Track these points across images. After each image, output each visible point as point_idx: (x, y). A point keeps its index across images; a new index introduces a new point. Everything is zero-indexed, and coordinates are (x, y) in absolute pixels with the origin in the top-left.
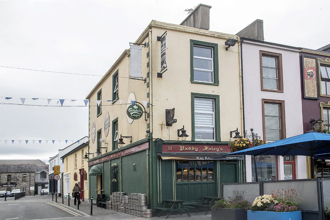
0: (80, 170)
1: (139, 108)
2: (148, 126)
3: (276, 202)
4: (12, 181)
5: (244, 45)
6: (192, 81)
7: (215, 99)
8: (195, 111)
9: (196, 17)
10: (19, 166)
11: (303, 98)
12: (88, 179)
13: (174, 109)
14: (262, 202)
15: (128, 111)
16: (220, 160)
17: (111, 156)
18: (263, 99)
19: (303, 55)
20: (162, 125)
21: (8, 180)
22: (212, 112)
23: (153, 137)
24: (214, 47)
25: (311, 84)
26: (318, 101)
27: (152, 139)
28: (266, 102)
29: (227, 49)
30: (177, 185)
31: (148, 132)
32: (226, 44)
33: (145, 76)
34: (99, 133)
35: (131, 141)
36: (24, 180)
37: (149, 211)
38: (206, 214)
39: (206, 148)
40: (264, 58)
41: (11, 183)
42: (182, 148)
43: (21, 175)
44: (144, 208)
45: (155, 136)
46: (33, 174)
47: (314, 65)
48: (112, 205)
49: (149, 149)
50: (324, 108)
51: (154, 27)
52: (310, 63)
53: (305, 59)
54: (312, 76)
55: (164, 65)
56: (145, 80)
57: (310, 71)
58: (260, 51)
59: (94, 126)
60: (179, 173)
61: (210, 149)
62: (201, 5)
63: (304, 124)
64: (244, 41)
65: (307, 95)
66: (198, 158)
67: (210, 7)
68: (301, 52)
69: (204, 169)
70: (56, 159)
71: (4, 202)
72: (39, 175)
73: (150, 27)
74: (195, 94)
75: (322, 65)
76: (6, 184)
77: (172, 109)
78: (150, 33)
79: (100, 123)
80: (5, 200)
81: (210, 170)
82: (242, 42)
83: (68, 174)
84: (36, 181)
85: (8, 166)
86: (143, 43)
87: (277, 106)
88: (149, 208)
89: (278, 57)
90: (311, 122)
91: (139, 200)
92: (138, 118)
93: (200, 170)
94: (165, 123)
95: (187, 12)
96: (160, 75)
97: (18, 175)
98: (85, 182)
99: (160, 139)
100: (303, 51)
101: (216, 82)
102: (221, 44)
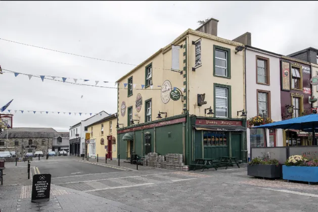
0: (108, 137)
1: (178, 93)
2: (185, 105)
3: (306, 160)
4: (33, 145)
5: (247, 51)
6: (214, 75)
7: (228, 88)
8: (216, 96)
9: (207, 28)
10: (39, 133)
11: (282, 89)
12: (116, 143)
13: (204, 94)
14: (297, 160)
15: (170, 94)
16: (232, 132)
17: (145, 127)
18: (257, 90)
19: (282, 60)
20: (195, 105)
21: (29, 144)
22: (225, 98)
23: (190, 114)
24: (227, 51)
25: (286, 80)
26: (290, 92)
27: (189, 115)
28: (259, 91)
29: (236, 53)
30: (204, 148)
31: (184, 110)
32: (236, 49)
33: (182, 69)
34: (130, 109)
35: (166, 116)
36: (43, 144)
37: (187, 167)
38: (226, 169)
39: (223, 122)
40: (258, 61)
41: (32, 147)
42: (207, 122)
43: (41, 140)
44: (183, 164)
45: (191, 113)
46: (51, 139)
47: (288, 67)
48: (147, 162)
49: (186, 122)
50: (293, 97)
51: (191, 34)
52: (286, 65)
53: (283, 63)
54: (287, 75)
55: (199, 62)
56: (182, 73)
57: (285, 71)
58: (257, 56)
59: (124, 103)
60: (205, 140)
61: (225, 123)
62: (212, 19)
63: (282, 108)
64: (248, 48)
65: (284, 88)
66: (218, 130)
67: (218, 21)
68: (281, 58)
69: (221, 137)
70: (79, 128)
71: (38, 161)
72: (56, 140)
73: (188, 33)
74: (216, 84)
75: (293, 67)
76: (28, 147)
77: (203, 94)
78: (187, 38)
79: (131, 102)
80: (39, 159)
81: (225, 138)
82: (246, 49)
83: (94, 139)
84: (53, 145)
85: (29, 133)
86: (180, 45)
87: (265, 94)
88: (186, 164)
89: (266, 61)
90: (286, 107)
91: (179, 158)
92: (178, 99)
93: (218, 138)
94: (197, 104)
95: (199, 23)
96: (194, 70)
97: (38, 140)
98: (113, 145)
99: (195, 116)
100: (282, 57)
101: (229, 77)
102: (233, 49)
